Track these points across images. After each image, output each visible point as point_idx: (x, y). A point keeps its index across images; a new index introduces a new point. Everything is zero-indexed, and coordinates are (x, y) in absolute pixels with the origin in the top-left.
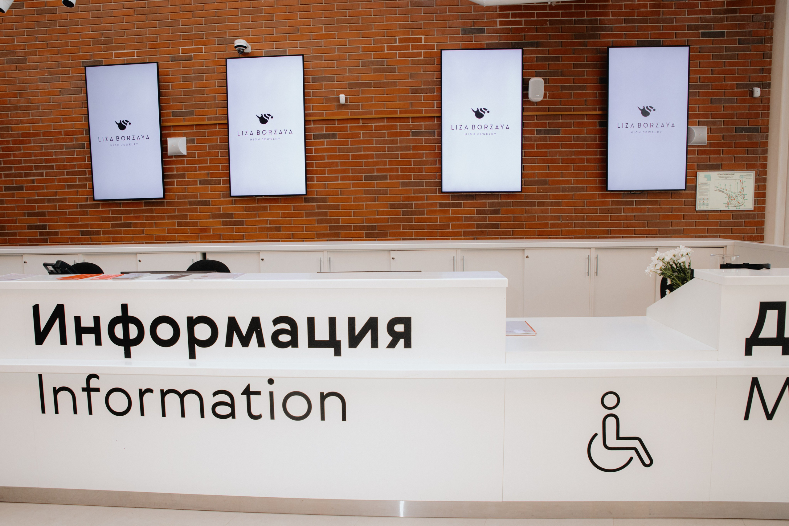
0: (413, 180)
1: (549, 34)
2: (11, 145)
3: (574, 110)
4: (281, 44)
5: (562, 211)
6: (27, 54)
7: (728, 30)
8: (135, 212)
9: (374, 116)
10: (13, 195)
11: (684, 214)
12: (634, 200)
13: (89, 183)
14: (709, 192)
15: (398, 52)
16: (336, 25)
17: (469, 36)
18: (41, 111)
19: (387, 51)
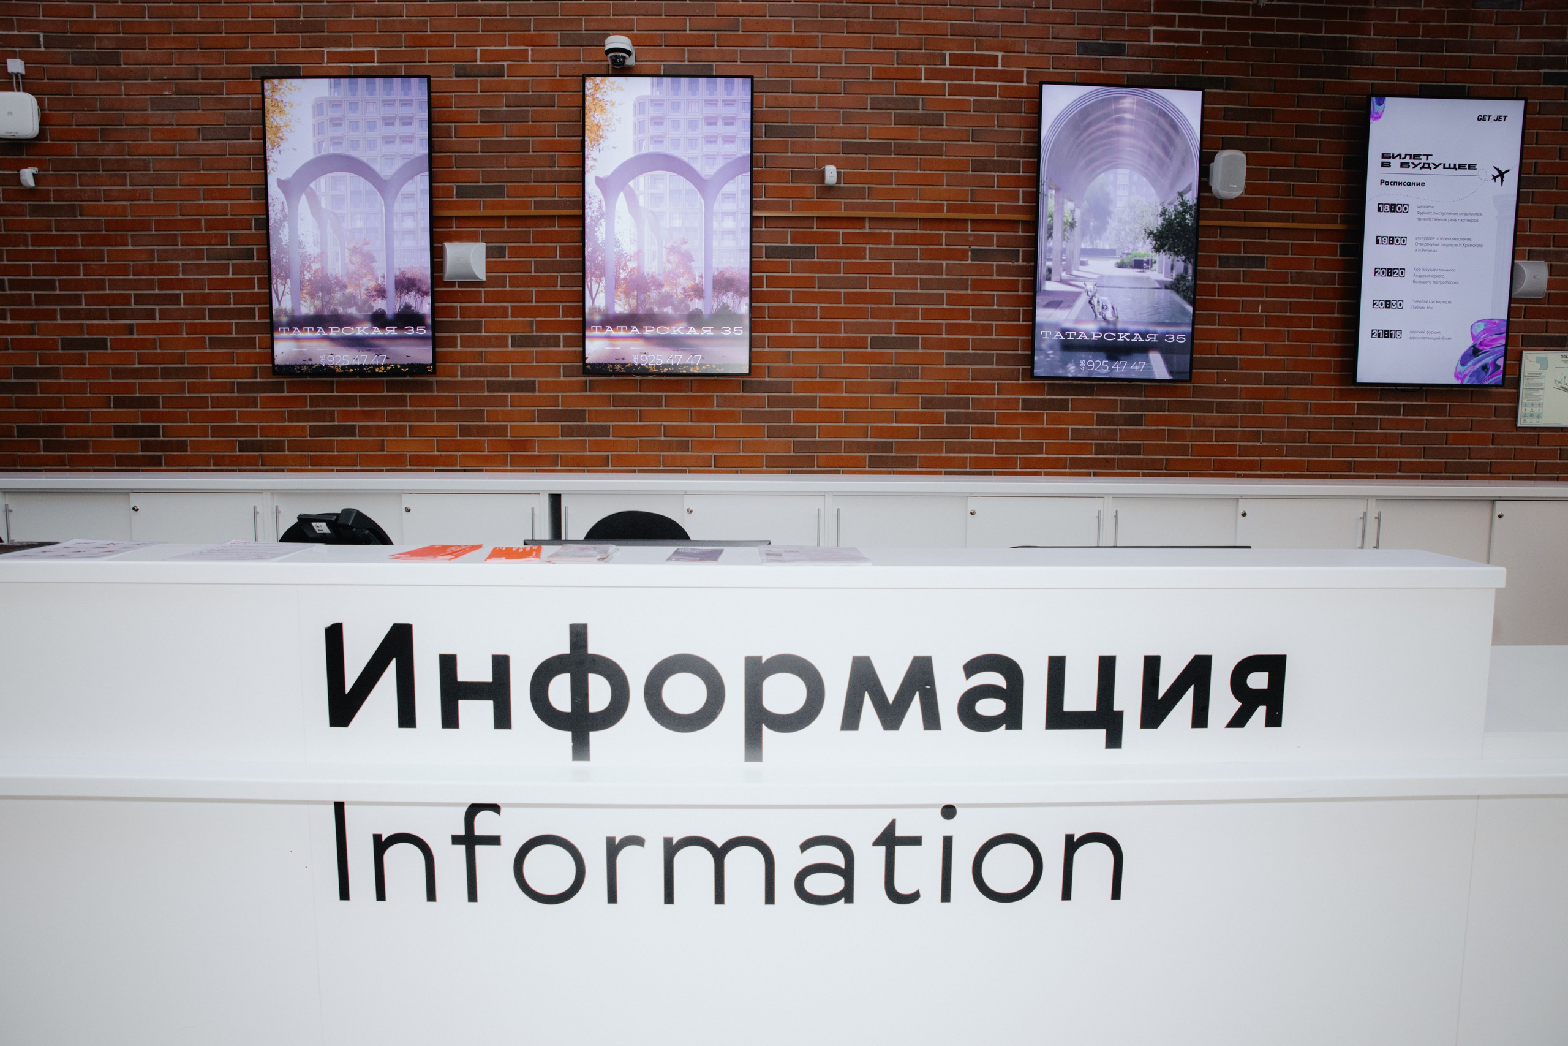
0: (971, 351)
1: (1251, 62)
2: (81, 247)
3: (1294, 219)
4: (700, 52)
5: (1265, 423)
6: (122, 44)
8: (365, 401)
9: (893, 214)
10: (81, 359)
11: (1495, 433)
12: (1402, 403)
13: (260, 335)
14: (1542, 391)
15: (947, 83)
16: (819, 19)
17: (1092, 58)
18: (151, 172)
19: (925, 79)
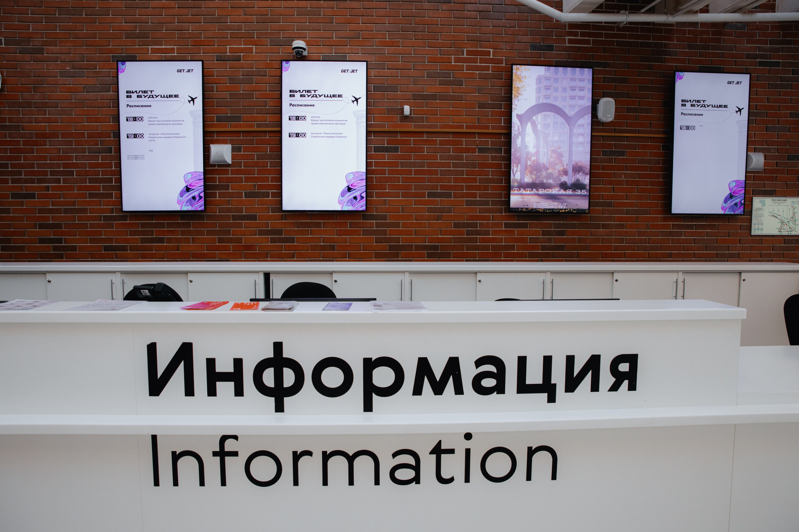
0: (478, 199)
1: (616, 55)
2: (22, 147)
3: (639, 132)
4: (341, 49)
6: (45, 44)
7: (783, 61)
8: (169, 225)
9: (439, 130)
10: (22, 204)
11: (740, 238)
12: (694, 223)
13: (115, 192)
14: (763, 217)
15: (465, 64)
19: (454, 63)
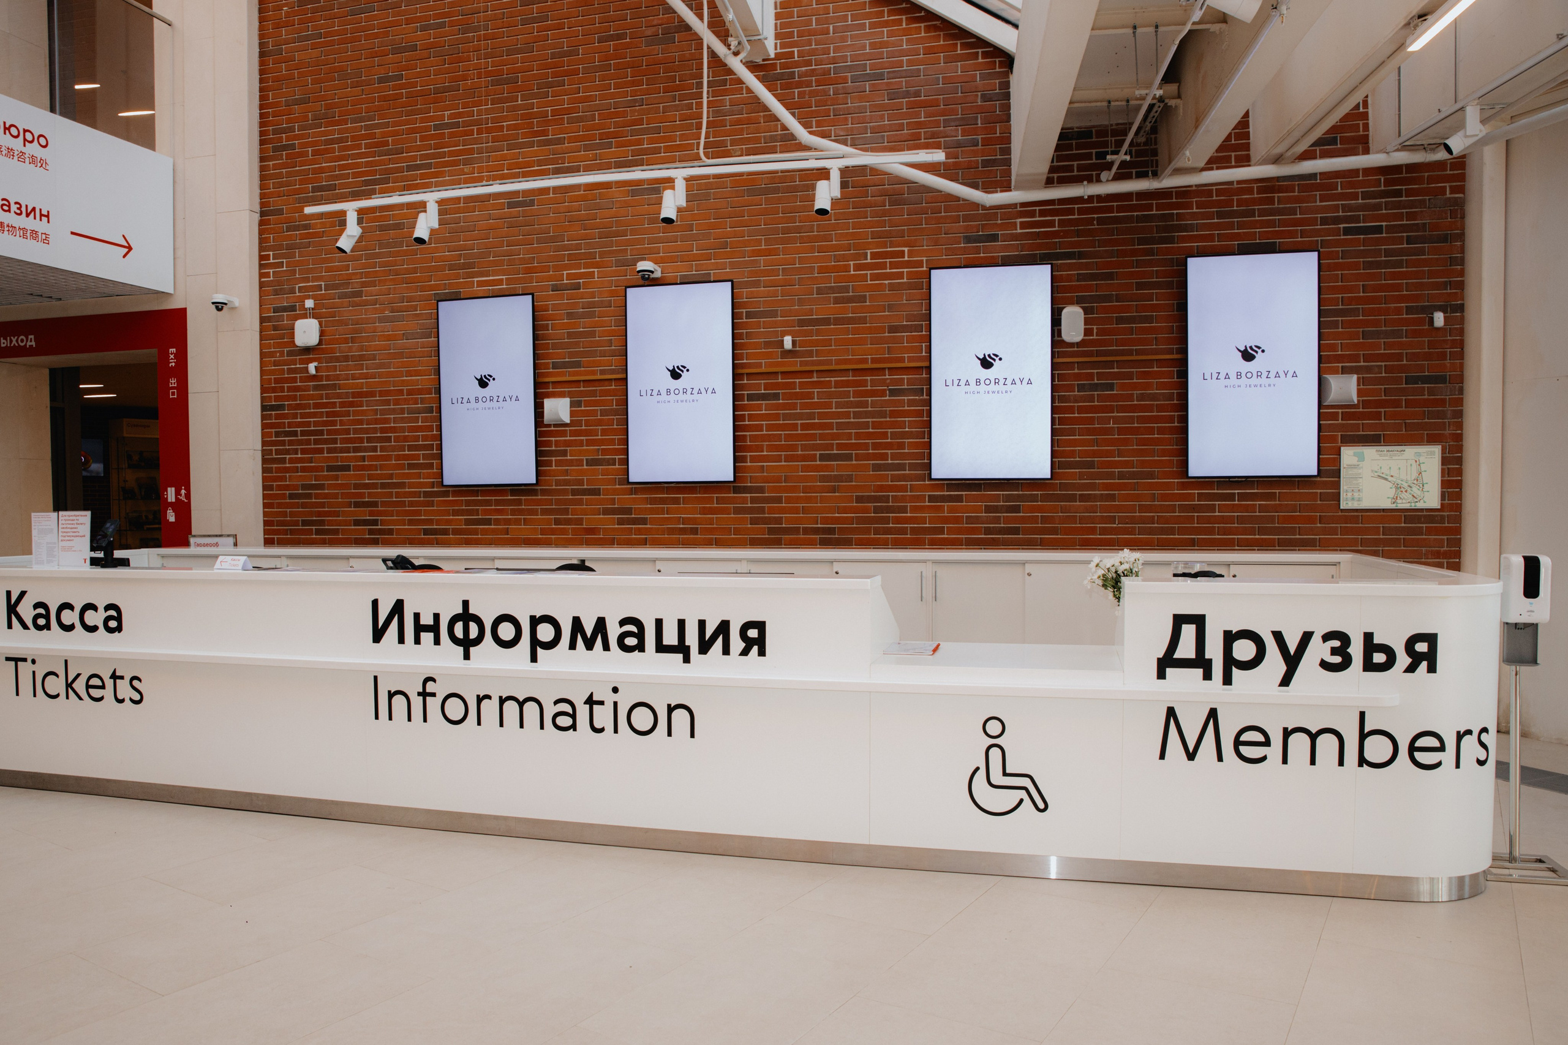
0: (890, 462)
1: (1098, 238)
3: (1137, 352)
4: (702, 264)
6: (364, 285)
7: (1388, 223)
8: (498, 502)
9: (833, 367)
10: (336, 478)
11: (1320, 514)
12: (1236, 491)
13: (436, 461)
14: (1361, 479)
15: (869, 272)
16: (781, 235)
17: (975, 246)
18: (378, 361)
19: (854, 271)
